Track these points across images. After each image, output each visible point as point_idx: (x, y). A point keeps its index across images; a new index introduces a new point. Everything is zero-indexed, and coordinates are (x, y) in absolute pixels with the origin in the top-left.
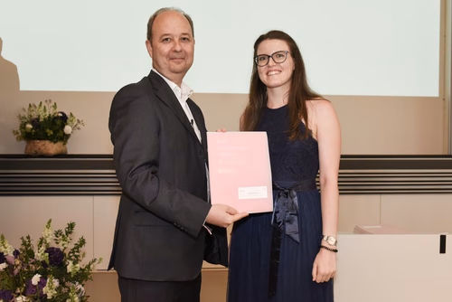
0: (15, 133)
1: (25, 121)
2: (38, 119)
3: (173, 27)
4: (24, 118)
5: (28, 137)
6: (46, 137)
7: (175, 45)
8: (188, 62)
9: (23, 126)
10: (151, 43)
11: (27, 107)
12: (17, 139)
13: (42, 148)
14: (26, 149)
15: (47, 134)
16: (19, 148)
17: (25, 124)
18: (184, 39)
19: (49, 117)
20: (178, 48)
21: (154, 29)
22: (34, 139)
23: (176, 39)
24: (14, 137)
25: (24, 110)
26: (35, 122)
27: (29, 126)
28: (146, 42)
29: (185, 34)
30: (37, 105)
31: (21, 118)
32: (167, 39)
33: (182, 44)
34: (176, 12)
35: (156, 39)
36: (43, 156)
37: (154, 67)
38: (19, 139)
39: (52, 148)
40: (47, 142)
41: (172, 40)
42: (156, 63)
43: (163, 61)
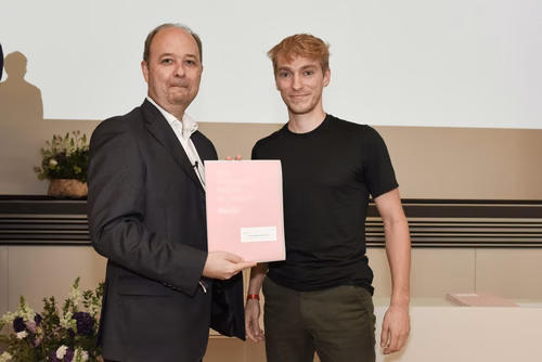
0: (37, 170)
1: (49, 156)
2: (64, 154)
3: (176, 47)
4: (48, 152)
5: (52, 175)
6: (73, 176)
7: (177, 68)
8: (192, 91)
9: (46, 162)
10: (148, 65)
11: (51, 139)
12: (39, 177)
13: (68, 189)
14: (50, 189)
15: (74, 171)
16: (41, 188)
17: (49, 159)
18: (189, 62)
19: (77, 151)
20: (181, 72)
21: (152, 47)
22: (59, 178)
23: (179, 61)
24: (36, 175)
25: (47, 142)
26: (61, 157)
27: (54, 162)
28: (142, 64)
29: (191, 56)
30: (63, 138)
31: (44, 152)
32: (167, 61)
33: (187, 68)
34: (181, 30)
35: (154, 60)
36: (68, 198)
37: (149, 95)
38: (41, 177)
39: (80, 188)
40: (75, 181)
41: (174, 61)
42: (152, 91)
43: (161, 87)
